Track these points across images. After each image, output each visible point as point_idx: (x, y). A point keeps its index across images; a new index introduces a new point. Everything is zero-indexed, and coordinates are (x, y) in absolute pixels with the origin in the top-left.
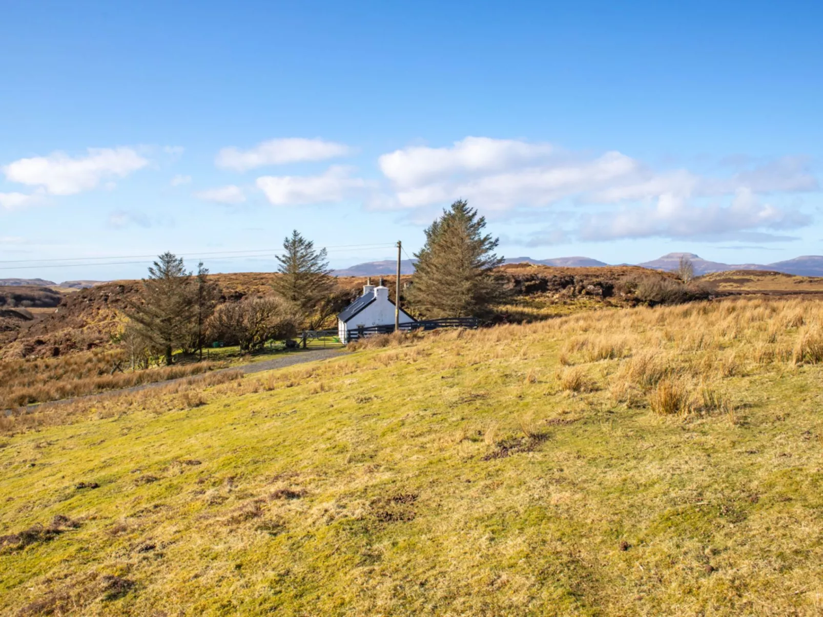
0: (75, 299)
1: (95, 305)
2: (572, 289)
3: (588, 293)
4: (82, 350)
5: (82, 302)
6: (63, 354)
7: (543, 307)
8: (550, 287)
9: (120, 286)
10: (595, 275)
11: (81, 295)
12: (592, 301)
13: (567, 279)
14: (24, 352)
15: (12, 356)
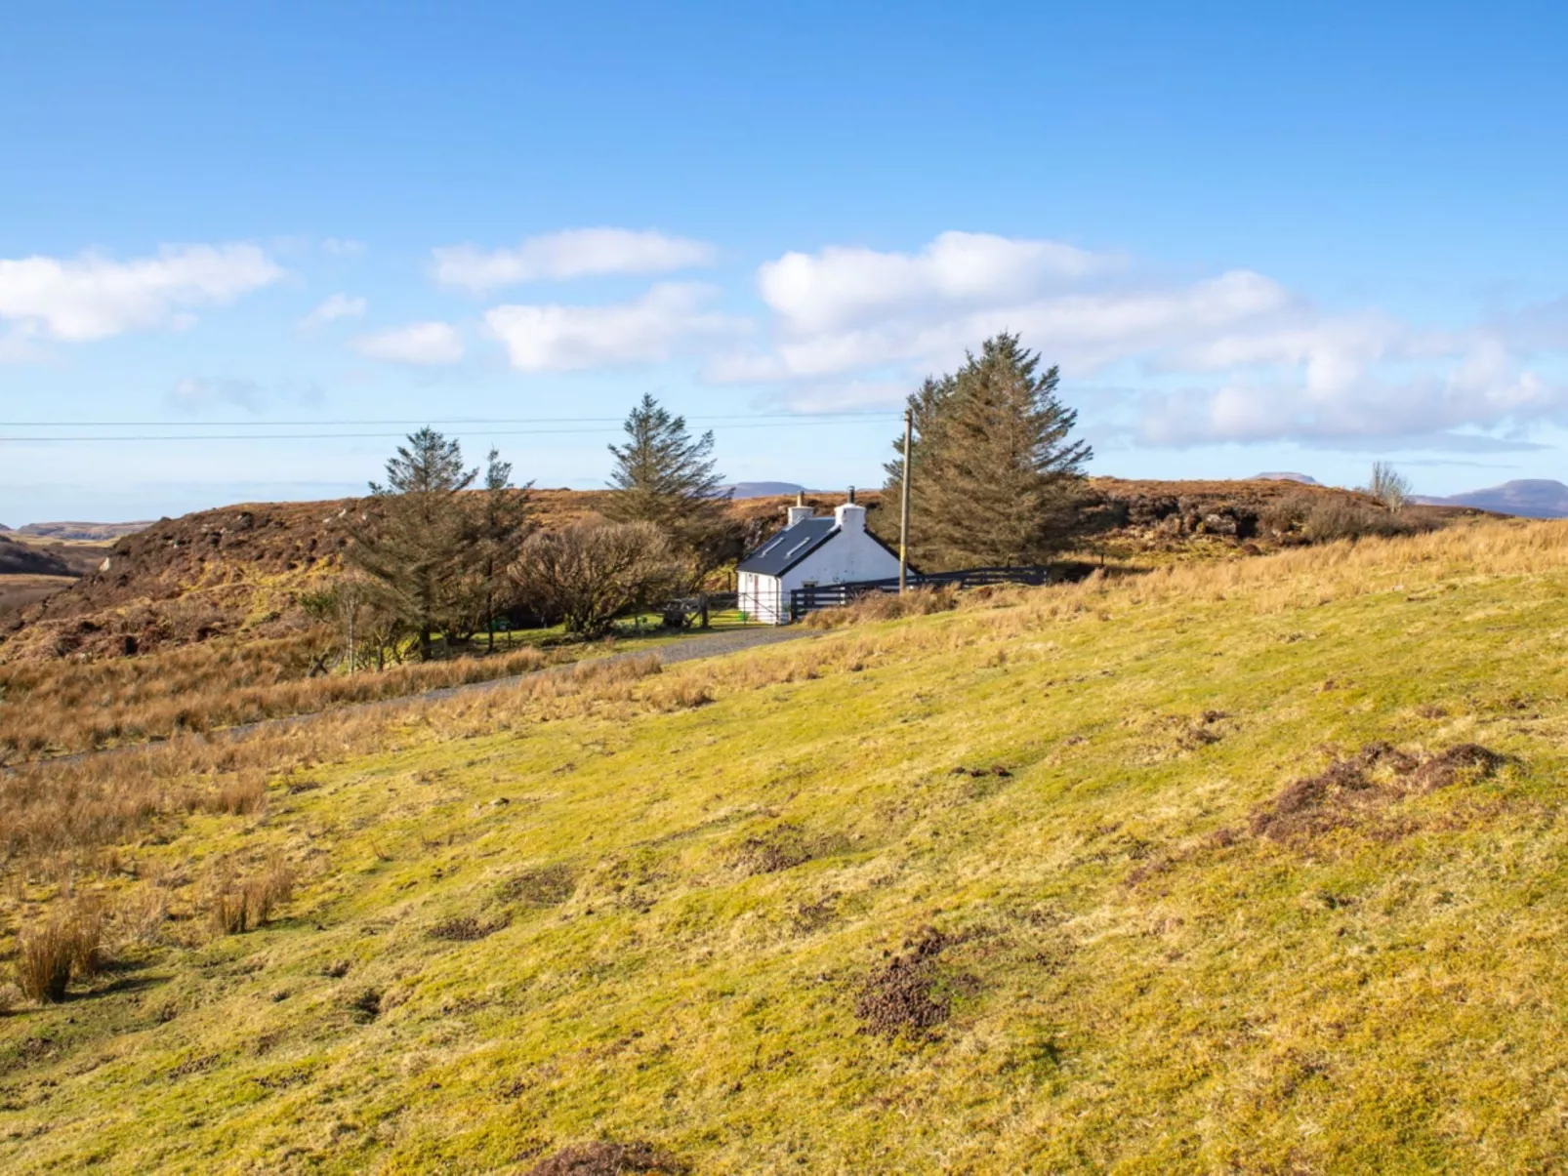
0: (148, 542)
1: (194, 553)
2: (1177, 521)
3: (1209, 530)
4: (184, 641)
5: (164, 546)
6: (147, 650)
7: (1129, 557)
8: (1134, 518)
9: (245, 514)
10: (1218, 496)
11: (161, 534)
12: (1218, 544)
13: (1165, 501)
14: (60, 646)
15: (35, 653)
